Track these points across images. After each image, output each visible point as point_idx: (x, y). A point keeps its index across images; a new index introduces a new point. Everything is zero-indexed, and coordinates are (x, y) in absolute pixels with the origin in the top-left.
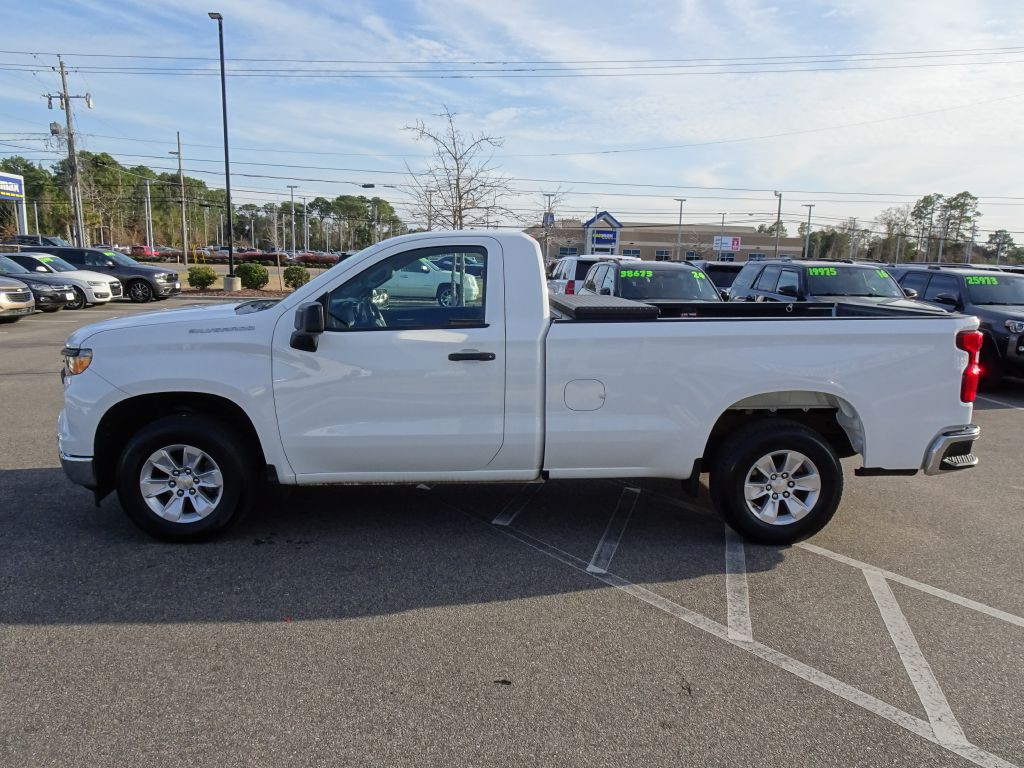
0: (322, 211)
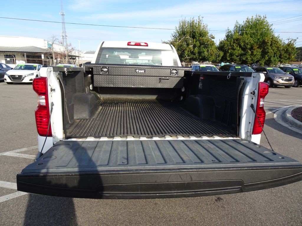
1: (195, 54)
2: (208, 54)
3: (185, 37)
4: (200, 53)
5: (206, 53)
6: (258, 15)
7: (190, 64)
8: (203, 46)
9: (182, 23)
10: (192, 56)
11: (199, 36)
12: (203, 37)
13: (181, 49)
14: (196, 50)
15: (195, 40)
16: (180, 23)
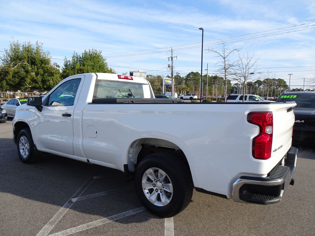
0: (259, 84)
1: (38, 83)
2: (54, 83)
3: (22, 62)
4: (44, 82)
5: (51, 81)
6: (94, 49)
7: (31, 94)
8: (47, 74)
9: (14, 45)
10: (34, 85)
11: (40, 63)
12: (46, 64)
13: (19, 76)
14: (39, 78)
15: (36, 67)
16: (11, 46)
